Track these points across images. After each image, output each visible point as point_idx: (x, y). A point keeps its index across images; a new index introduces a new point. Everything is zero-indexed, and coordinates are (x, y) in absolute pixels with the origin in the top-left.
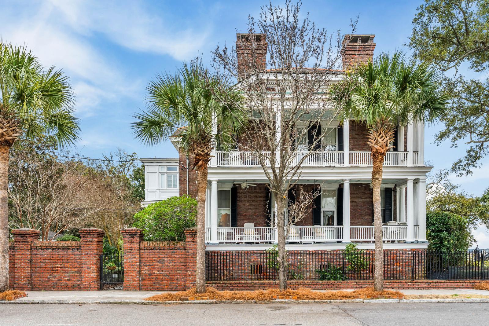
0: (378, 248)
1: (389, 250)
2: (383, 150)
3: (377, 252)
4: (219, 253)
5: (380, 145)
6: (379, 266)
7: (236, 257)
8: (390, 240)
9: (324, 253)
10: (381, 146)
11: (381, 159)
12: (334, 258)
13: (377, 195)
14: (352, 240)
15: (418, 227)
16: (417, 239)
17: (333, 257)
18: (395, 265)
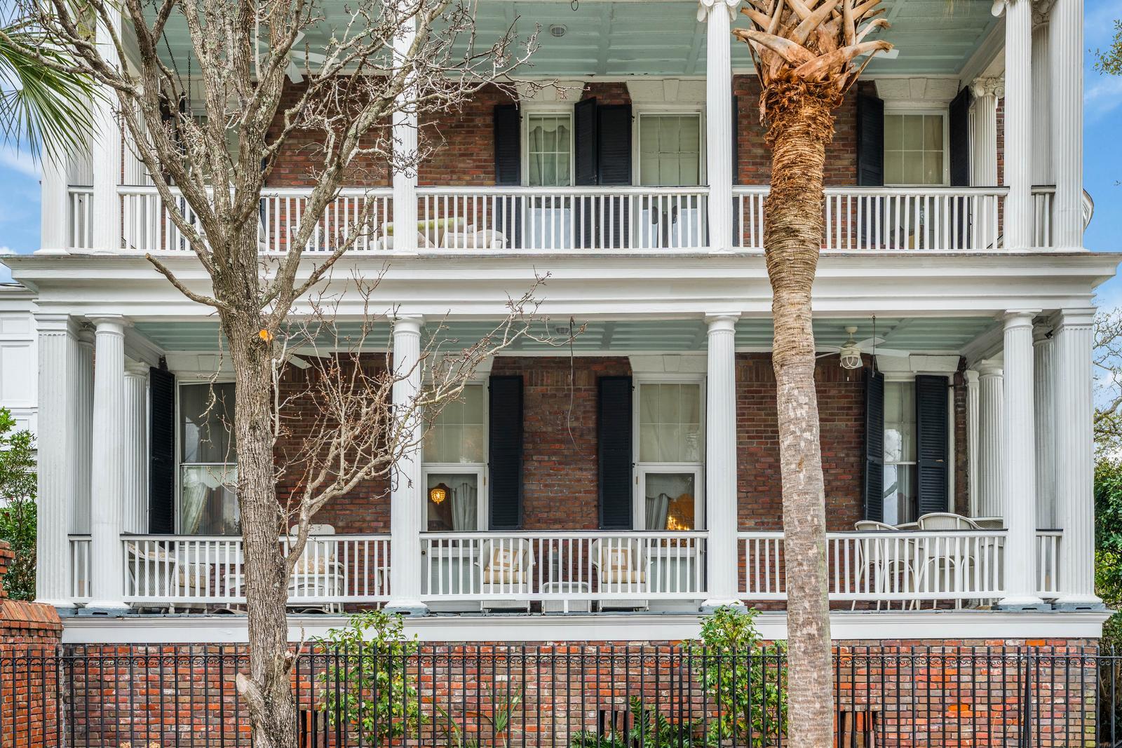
0: (804, 625)
1: (919, 641)
2: (820, 63)
3: (799, 647)
4: (126, 655)
5: (801, 33)
6: (806, 725)
7: (206, 673)
8: (937, 595)
9: (612, 654)
10: (811, 44)
11: (814, 119)
12: (662, 678)
13: (791, 322)
14: (749, 596)
15: (1059, 538)
16: (1052, 594)
17: (657, 674)
18: (951, 712)
